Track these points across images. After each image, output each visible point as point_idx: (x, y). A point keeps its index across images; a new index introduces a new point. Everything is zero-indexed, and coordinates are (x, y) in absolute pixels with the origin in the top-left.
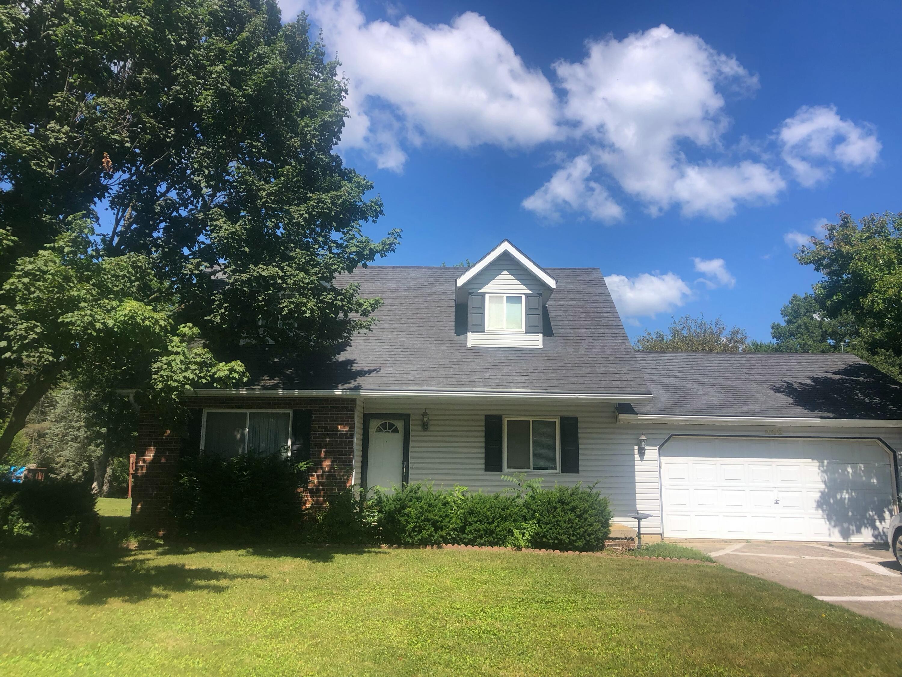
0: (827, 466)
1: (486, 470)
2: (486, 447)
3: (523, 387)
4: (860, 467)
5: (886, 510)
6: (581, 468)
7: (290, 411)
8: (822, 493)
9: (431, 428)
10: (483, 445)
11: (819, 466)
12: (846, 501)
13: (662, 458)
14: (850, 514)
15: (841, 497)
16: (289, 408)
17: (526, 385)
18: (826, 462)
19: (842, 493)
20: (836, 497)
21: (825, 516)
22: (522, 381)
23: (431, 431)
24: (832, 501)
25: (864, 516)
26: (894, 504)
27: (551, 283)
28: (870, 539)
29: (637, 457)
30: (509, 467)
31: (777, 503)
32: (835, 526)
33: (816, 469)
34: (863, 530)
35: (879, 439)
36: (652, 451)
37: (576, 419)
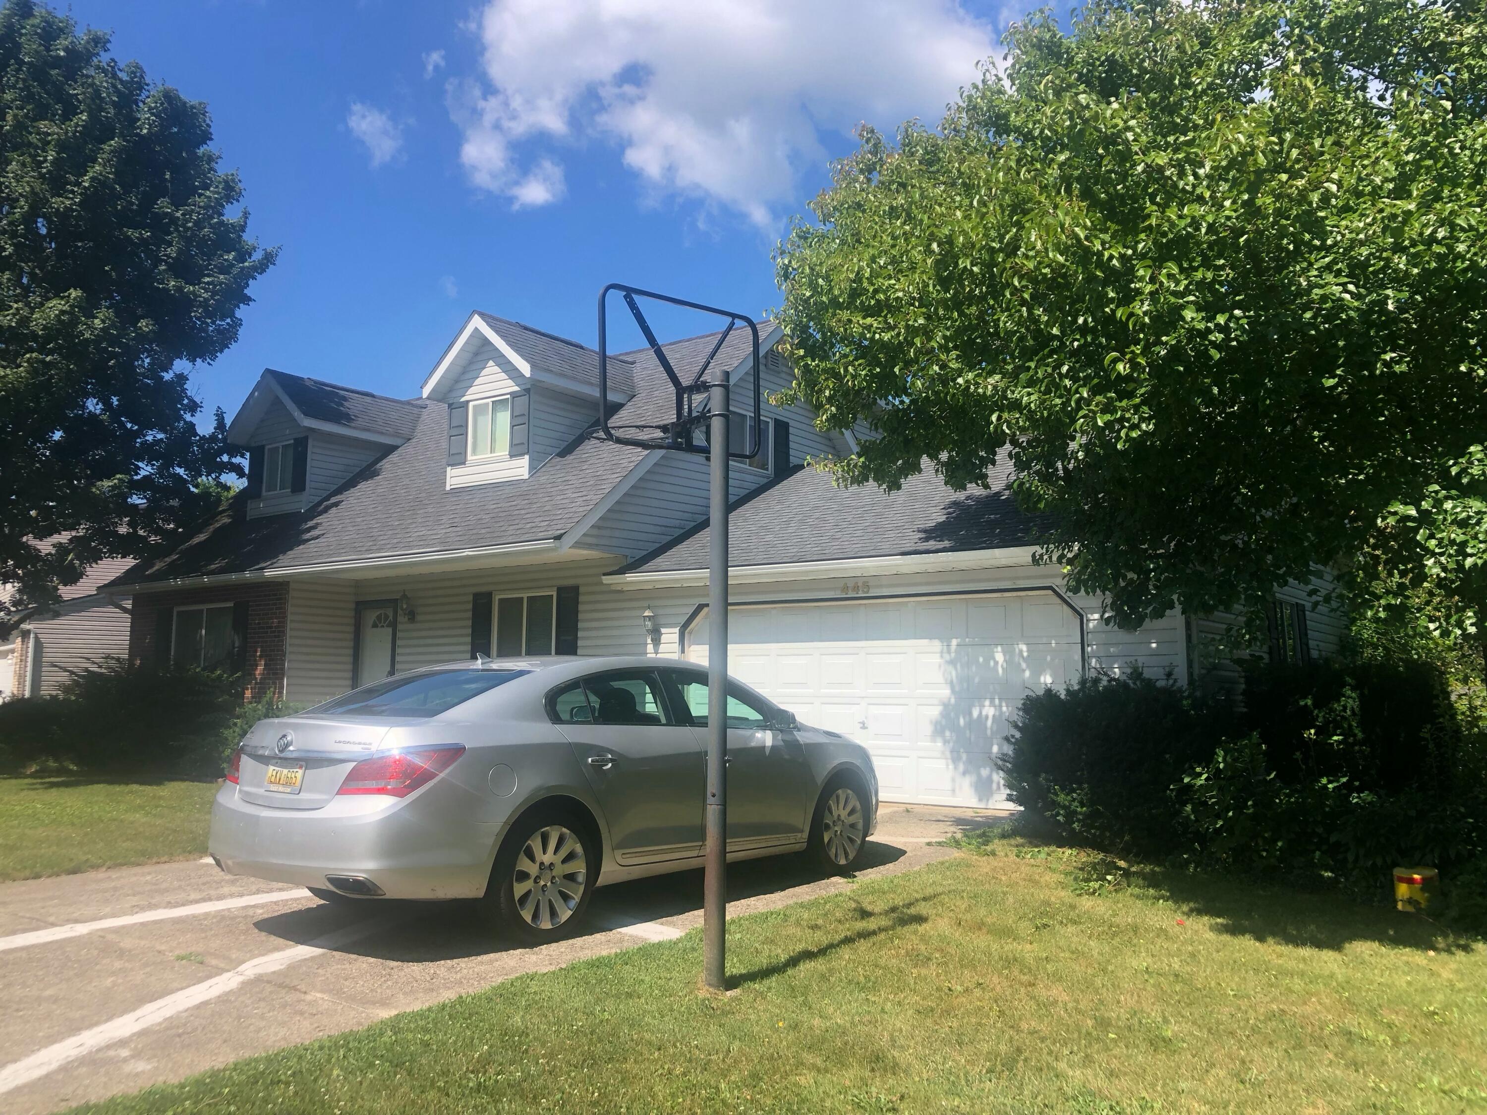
0: (956, 651)
2: (473, 643)
4: (1021, 651)
8: (946, 706)
10: (470, 639)
11: (942, 652)
12: (989, 723)
13: (692, 648)
15: (981, 713)
18: (954, 642)
19: (982, 706)
20: (970, 714)
21: (948, 755)
23: (418, 622)
24: (962, 721)
27: (524, 369)
29: (650, 647)
32: (964, 773)
33: (936, 659)
35: (1052, 589)
37: (575, 589)
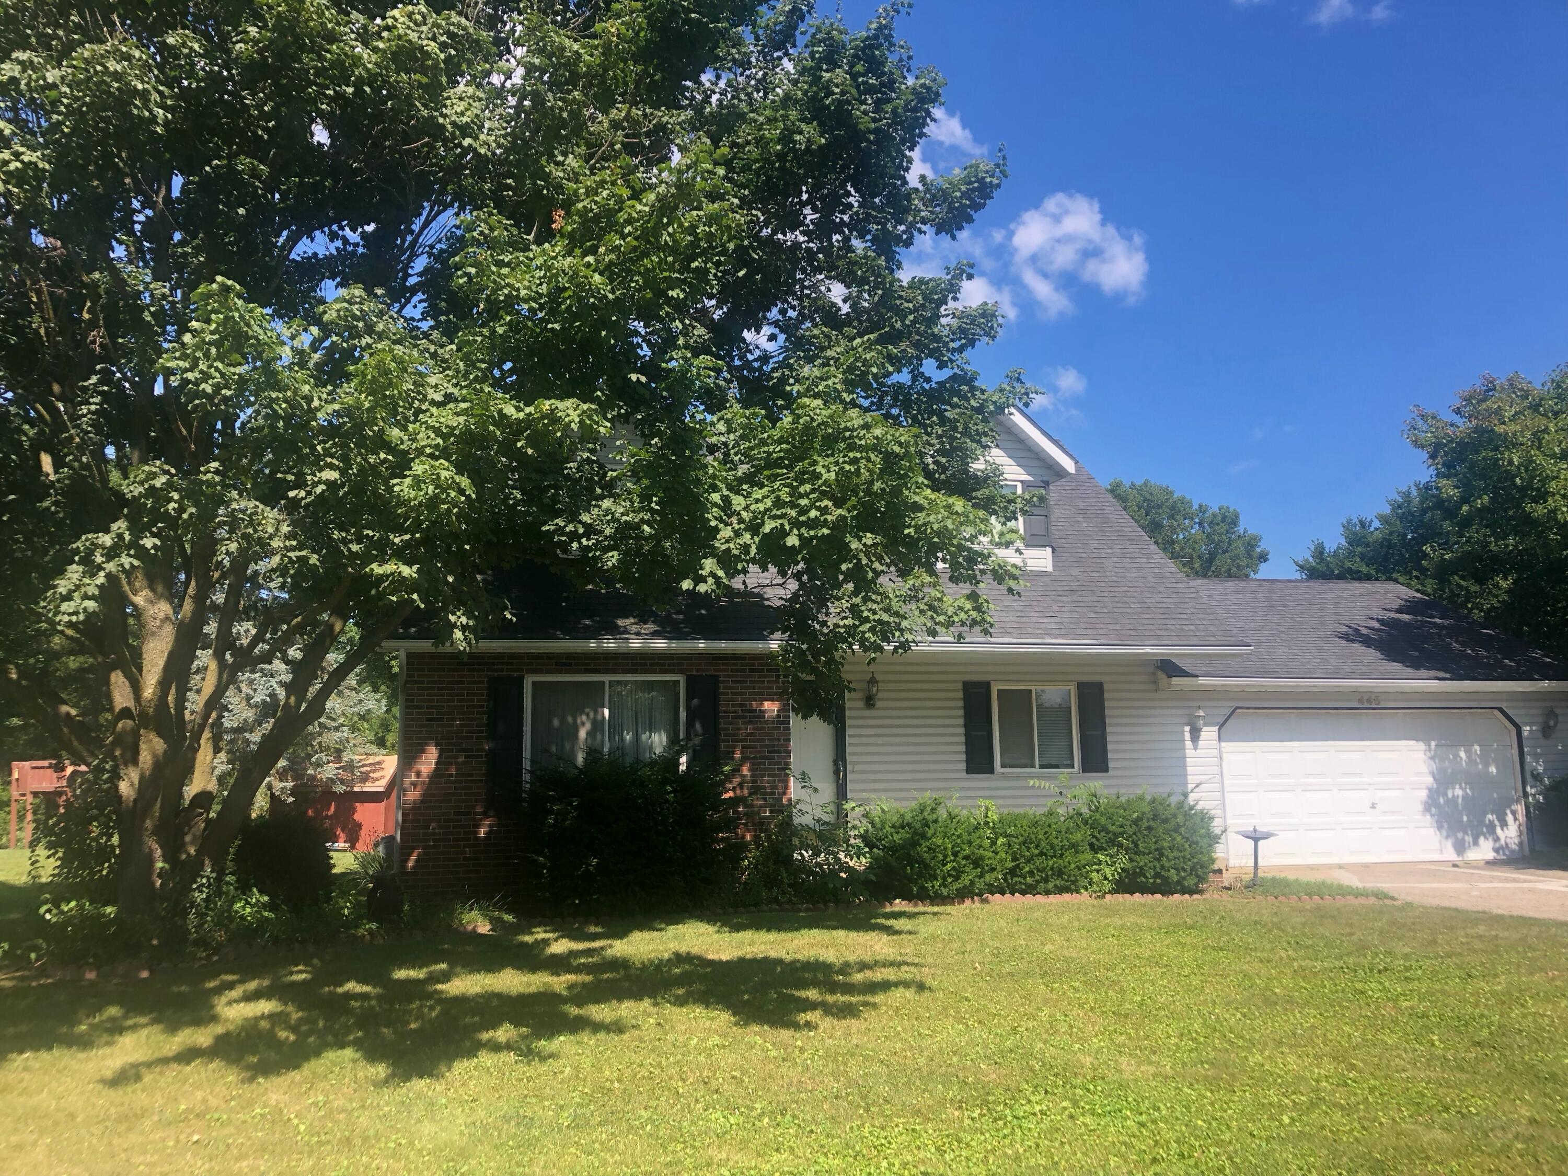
0: (1434, 750)
1: (969, 771)
2: (967, 735)
3: (1060, 636)
4: (1476, 751)
5: (1508, 812)
6: (1111, 764)
7: (681, 678)
8: (1430, 790)
9: (879, 704)
10: (962, 730)
11: (1425, 751)
12: (1460, 800)
13: (1223, 744)
14: (1465, 818)
15: (1453, 794)
16: (680, 672)
17: (1062, 632)
18: (1433, 743)
19: (1454, 788)
20: (1447, 795)
21: (1435, 825)
22: (1053, 626)
23: (879, 709)
24: (1442, 801)
25: (1481, 822)
26: (1518, 801)
27: (1068, 465)
28: (1491, 855)
29: (1189, 744)
30: (1003, 766)
31: (1373, 806)
32: (1447, 837)
33: (1422, 755)
34: (1482, 840)
35: (1500, 710)
36: (1209, 734)
37: (1099, 686)
